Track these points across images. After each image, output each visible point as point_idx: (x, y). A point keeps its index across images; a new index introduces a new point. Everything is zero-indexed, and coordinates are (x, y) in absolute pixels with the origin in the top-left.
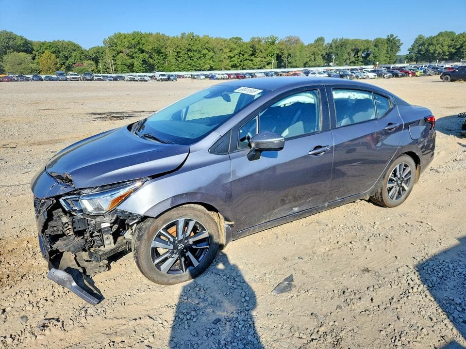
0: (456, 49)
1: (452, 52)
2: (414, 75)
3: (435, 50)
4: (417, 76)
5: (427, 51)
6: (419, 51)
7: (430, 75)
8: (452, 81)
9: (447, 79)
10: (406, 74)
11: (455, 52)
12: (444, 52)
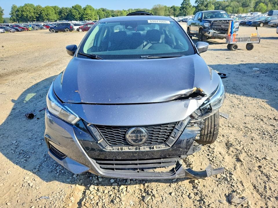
0: (38, 15)
1: (37, 16)
2: (28, 30)
3: (27, 15)
4: (30, 30)
5: (22, 15)
6: (17, 15)
7: (37, 30)
8: (56, 32)
9: (53, 31)
10: (23, 29)
11: (39, 17)
12: (32, 16)
